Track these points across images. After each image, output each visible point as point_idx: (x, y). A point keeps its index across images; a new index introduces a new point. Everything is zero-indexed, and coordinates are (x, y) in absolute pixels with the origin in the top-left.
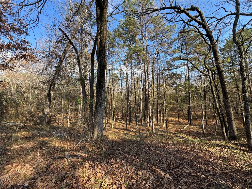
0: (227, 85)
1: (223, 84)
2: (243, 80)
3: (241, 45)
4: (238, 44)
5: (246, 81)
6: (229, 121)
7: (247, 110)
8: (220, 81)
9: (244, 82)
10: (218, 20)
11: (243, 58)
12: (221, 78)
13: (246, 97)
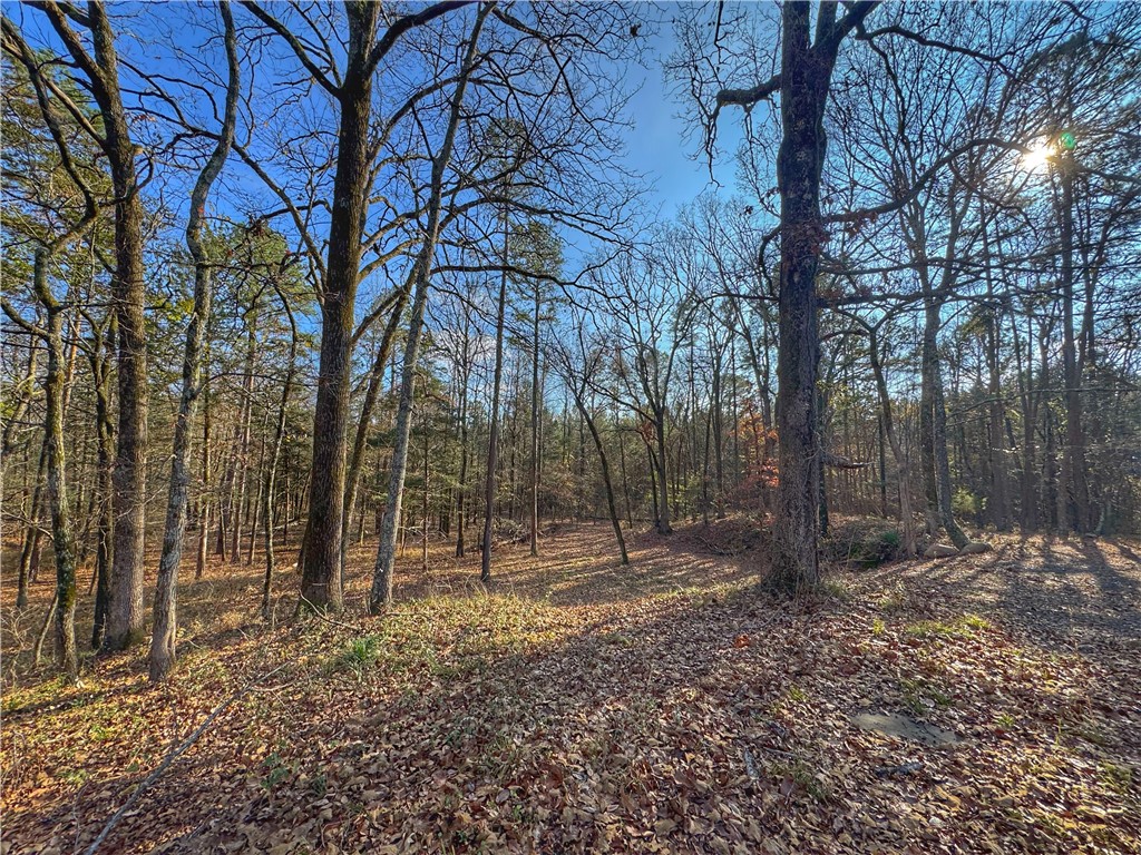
0: (144, 410)
1: (128, 402)
2: (187, 398)
3: (207, 267)
4: (198, 255)
5: (196, 404)
6: (122, 568)
7: (175, 516)
8: (120, 386)
9: (188, 408)
10: (183, 124)
11: (201, 315)
12: (125, 370)
13: (182, 464)
